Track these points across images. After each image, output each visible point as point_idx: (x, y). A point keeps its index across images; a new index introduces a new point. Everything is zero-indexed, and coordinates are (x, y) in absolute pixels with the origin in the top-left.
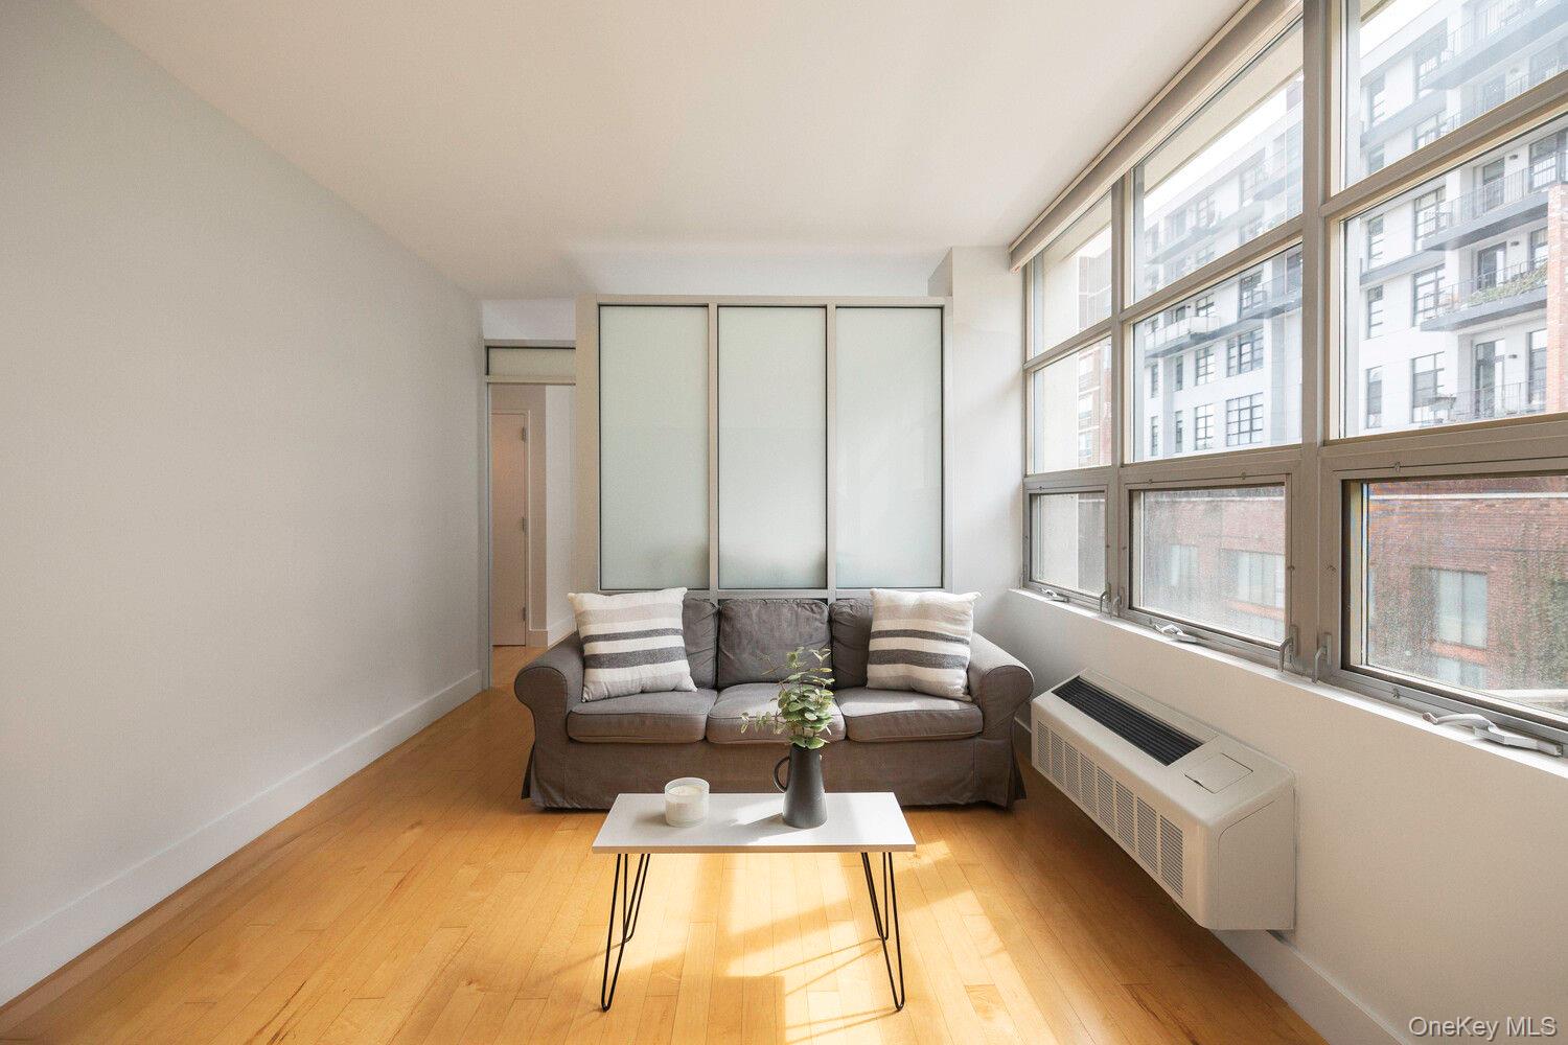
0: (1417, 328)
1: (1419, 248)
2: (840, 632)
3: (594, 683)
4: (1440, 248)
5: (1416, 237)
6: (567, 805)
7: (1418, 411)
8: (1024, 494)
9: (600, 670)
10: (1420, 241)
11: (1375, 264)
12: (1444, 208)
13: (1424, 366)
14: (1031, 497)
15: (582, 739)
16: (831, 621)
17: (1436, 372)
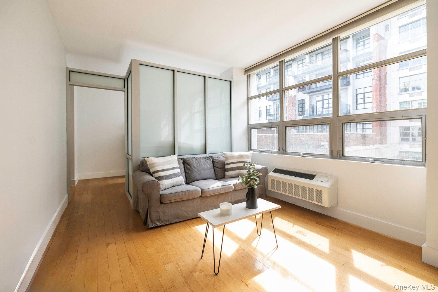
0: (267, 100)
1: (267, 83)
2: (216, 164)
3: (162, 185)
4: (270, 84)
5: (267, 81)
6: (161, 225)
7: (267, 117)
8: (248, 129)
9: (163, 181)
10: (267, 82)
11: (260, 86)
12: (271, 76)
13: (268, 108)
14: (250, 130)
15: (164, 202)
16: (213, 162)
17: (270, 109)
